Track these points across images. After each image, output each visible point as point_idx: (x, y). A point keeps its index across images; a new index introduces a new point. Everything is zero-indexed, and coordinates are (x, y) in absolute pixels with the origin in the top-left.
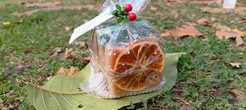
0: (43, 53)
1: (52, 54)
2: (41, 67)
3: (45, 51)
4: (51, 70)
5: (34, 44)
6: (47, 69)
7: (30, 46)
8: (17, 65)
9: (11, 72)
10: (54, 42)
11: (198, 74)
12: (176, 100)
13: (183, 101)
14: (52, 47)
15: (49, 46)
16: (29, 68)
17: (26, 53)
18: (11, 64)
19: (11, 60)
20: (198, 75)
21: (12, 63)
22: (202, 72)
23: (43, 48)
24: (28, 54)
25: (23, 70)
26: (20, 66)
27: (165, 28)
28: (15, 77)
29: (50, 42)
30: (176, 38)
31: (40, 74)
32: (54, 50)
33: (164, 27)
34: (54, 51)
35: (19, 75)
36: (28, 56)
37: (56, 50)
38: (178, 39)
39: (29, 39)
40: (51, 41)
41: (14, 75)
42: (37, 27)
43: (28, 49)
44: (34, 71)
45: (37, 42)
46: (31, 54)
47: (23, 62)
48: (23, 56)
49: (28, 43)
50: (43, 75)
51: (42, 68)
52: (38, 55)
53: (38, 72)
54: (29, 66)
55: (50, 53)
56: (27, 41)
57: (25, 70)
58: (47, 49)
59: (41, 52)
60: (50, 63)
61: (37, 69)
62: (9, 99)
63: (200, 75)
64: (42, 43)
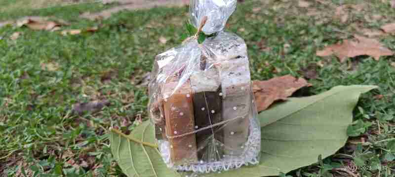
0: (128, 80)
1: (140, 83)
2: (124, 104)
3: (130, 78)
4: (140, 110)
5: (115, 67)
6: (133, 107)
7: (109, 69)
8: (92, 100)
9: (84, 111)
10: (143, 63)
11: (382, 128)
12: (340, 173)
13: (353, 174)
14: (141, 71)
15: (135, 69)
16: (108, 105)
17: (103, 79)
18: (84, 97)
19: (83, 91)
20: (383, 131)
21: (85, 96)
22: (391, 125)
23: (127, 73)
24: (106, 82)
25: (99, 107)
26: (95, 102)
27: (324, 41)
28: (88, 118)
29: (139, 64)
30: (343, 60)
31: (123, 114)
32: (143, 76)
33: (321, 38)
34: (143, 79)
35: (95, 115)
36: (107, 85)
37: (146, 77)
38: (347, 62)
39: (107, 58)
40: (138, 61)
41: (87, 115)
42: (117, 37)
43: (105, 74)
44: (115, 109)
45: (119, 63)
46: (110, 82)
47: (99, 94)
48: (99, 85)
49: (106, 64)
50: (127, 116)
51: (127, 106)
52: (120, 83)
53: (120, 112)
54: (107, 101)
55: (138, 81)
56: (105, 61)
57: (103, 109)
58: (133, 74)
59: (125, 79)
60: (138, 98)
61: (119, 107)
62: (82, 153)
63: (387, 130)
64: (127, 65)
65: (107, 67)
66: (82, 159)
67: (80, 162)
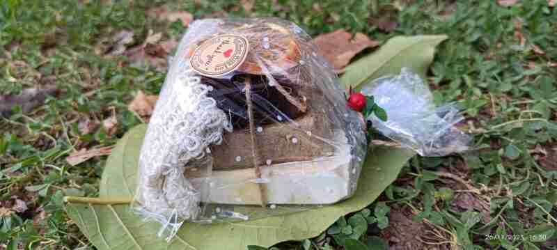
0: (89, 47)
1: (110, 50)
2: (85, 90)
3: (93, 43)
4: (112, 99)
5: (62, 25)
6: (100, 96)
7: (54, 29)
8: (26, 86)
9: (13, 108)
10: (113, 16)
11: (497, 104)
14: (110, 29)
15: (99, 27)
16: (56, 94)
17: (45, 47)
18: (11, 83)
19: (8, 72)
20: (499, 108)
21: (12, 79)
22: (509, 99)
23: (86, 35)
24: (50, 52)
25: (39, 99)
26: (32, 91)
28: (21, 120)
29: (104, 18)
31: (85, 109)
32: (115, 39)
34: (116, 43)
35: (33, 113)
36: (52, 58)
37: (121, 39)
39: (48, 8)
40: (105, 13)
41: (18, 116)
43: (48, 38)
44: (69, 100)
45: (70, 18)
46: (57, 52)
47: (39, 75)
48: (38, 60)
49: (47, 21)
50: (93, 112)
51: (90, 94)
52: (75, 54)
53: (79, 104)
54: (54, 87)
55: (106, 47)
56: (44, 15)
57: (47, 101)
58: (97, 36)
59: (83, 45)
60: (108, 78)
61: (76, 95)
62: (14, 186)
63: (504, 107)
64: (85, 20)
65: (49, 26)
66: (15, 197)
67: (13, 202)
